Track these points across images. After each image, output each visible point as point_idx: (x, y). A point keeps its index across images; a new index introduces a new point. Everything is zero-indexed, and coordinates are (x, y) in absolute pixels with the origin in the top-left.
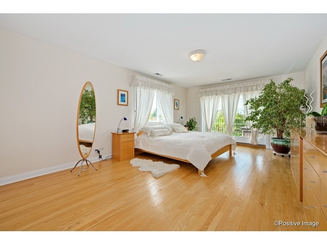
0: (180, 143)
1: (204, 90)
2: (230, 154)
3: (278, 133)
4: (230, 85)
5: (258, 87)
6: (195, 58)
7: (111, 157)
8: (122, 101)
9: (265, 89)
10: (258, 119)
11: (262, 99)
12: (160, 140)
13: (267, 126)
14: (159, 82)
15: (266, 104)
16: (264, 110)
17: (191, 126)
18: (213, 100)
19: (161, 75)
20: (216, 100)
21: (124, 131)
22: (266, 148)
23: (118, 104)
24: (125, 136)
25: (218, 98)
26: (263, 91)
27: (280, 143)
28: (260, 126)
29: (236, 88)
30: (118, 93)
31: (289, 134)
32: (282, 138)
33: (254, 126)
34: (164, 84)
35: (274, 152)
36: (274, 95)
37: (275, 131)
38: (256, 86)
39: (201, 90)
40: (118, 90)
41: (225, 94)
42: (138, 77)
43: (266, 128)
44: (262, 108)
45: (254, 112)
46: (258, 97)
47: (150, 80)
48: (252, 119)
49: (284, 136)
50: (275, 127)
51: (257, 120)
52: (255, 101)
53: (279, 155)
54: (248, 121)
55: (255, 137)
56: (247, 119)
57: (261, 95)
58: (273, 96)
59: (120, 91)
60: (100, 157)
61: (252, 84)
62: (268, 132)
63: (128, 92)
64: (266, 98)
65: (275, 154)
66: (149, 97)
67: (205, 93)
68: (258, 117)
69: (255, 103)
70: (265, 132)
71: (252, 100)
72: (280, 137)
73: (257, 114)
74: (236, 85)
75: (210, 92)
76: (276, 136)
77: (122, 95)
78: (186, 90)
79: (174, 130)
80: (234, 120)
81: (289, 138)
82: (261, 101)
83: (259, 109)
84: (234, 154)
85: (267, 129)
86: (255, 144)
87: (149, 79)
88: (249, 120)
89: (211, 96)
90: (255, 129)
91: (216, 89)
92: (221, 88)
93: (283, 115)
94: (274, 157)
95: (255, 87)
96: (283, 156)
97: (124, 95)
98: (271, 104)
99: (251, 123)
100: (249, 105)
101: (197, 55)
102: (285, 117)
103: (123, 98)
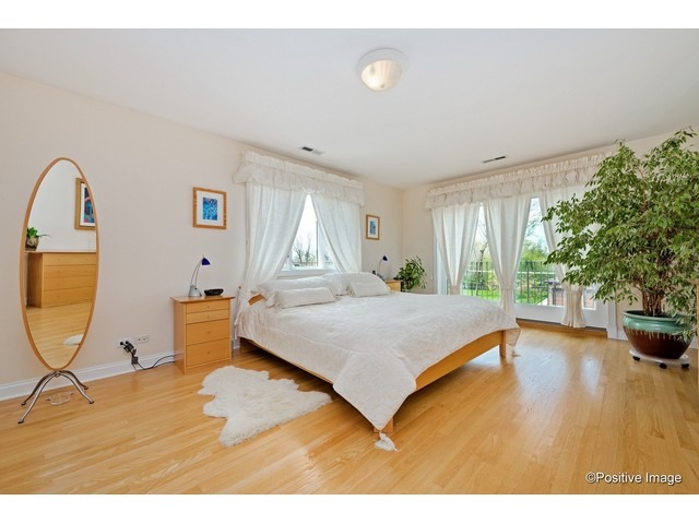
0: (331, 330)
1: (440, 191)
2: (503, 355)
3: (644, 298)
4: (504, 173)
5: (582, 174)
6: (374, 78)
7: (171, 359)
8: (206, 216)
9: (601, 173)
10: (584, 257)
11: (595, 202)
12: (290, 318)
13: (613, 277)
14: (317, 173)
15: (607, 214)
16: (601, 233)
17: (409, 279)
18: (462, 213)
19: (318, 153)
20: (471, 213)
21: (208, 293)
22: (609, 336)
23: (195, 225)
24: (214, 304)
25: (476, 210)
26: (597, 179)
27: (653, 326)
28: (591, 277)
29: (520, 182)
30: (195, 197)
31: (683, 302)
32: (659, 314)
33: (571, 277)
34: (333, 177)
35: (633, 353)
36: (631, 189)
37: (636, 291)
38: (577, 170)
39: (434, 193)
40: (195, 190)
41: (493, 198)
42: (253, 156)
43: (610, 283)
44: (594, 228)
45: (571, 239)
46: (581, 197)
47: (289, 166)
48: (566, 258)
49: (667, 306)
50: (636, 279)
51: (580, 262)
52: (572, 209)
53: (649, 363)
54: (553, 266)
55: (576, 307)
56: (550, 260)
57: (590, 189)
58: (626, 191)
59: (199, 193)
60: (135, 361)
61: (564, 166)
62: (613, 294)
63: (225, 194)
64: (605, 198)
65: (637, 359)
66: (288, 208)
67: (442, 198)
68: (584, 253)
69: (575, 216)
70: (605, 294)
71: (565, 207)
72: (653, 310)
73: (579, 245)
74: (519, 172)
75: (456, 195)
76: (639, 306)
77: (205, 202)
78: (400, 193)
79: (349, 291)
80: (516, 263)
81: (684, 313)
82: (592, 208)
83: (585, 231)
84: (514, 355)
85: (611, 285)
86: (576, 325)
87: (287, 163)
88: (558, 261)
89: (457, 206)
90: (576, 287)
91: (470, 187)
92: (482, 182)
93: (662, 246)
94: (633, 367)
95: (573, 174)
96: (663, 366)
97: (214, 202)
98: (622, 215)
99: (564, 268)
100: (556, 219)
101: (378, 65)
102: (673, 248)
103: (210, 209)
